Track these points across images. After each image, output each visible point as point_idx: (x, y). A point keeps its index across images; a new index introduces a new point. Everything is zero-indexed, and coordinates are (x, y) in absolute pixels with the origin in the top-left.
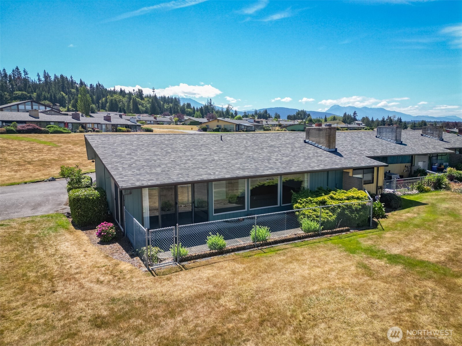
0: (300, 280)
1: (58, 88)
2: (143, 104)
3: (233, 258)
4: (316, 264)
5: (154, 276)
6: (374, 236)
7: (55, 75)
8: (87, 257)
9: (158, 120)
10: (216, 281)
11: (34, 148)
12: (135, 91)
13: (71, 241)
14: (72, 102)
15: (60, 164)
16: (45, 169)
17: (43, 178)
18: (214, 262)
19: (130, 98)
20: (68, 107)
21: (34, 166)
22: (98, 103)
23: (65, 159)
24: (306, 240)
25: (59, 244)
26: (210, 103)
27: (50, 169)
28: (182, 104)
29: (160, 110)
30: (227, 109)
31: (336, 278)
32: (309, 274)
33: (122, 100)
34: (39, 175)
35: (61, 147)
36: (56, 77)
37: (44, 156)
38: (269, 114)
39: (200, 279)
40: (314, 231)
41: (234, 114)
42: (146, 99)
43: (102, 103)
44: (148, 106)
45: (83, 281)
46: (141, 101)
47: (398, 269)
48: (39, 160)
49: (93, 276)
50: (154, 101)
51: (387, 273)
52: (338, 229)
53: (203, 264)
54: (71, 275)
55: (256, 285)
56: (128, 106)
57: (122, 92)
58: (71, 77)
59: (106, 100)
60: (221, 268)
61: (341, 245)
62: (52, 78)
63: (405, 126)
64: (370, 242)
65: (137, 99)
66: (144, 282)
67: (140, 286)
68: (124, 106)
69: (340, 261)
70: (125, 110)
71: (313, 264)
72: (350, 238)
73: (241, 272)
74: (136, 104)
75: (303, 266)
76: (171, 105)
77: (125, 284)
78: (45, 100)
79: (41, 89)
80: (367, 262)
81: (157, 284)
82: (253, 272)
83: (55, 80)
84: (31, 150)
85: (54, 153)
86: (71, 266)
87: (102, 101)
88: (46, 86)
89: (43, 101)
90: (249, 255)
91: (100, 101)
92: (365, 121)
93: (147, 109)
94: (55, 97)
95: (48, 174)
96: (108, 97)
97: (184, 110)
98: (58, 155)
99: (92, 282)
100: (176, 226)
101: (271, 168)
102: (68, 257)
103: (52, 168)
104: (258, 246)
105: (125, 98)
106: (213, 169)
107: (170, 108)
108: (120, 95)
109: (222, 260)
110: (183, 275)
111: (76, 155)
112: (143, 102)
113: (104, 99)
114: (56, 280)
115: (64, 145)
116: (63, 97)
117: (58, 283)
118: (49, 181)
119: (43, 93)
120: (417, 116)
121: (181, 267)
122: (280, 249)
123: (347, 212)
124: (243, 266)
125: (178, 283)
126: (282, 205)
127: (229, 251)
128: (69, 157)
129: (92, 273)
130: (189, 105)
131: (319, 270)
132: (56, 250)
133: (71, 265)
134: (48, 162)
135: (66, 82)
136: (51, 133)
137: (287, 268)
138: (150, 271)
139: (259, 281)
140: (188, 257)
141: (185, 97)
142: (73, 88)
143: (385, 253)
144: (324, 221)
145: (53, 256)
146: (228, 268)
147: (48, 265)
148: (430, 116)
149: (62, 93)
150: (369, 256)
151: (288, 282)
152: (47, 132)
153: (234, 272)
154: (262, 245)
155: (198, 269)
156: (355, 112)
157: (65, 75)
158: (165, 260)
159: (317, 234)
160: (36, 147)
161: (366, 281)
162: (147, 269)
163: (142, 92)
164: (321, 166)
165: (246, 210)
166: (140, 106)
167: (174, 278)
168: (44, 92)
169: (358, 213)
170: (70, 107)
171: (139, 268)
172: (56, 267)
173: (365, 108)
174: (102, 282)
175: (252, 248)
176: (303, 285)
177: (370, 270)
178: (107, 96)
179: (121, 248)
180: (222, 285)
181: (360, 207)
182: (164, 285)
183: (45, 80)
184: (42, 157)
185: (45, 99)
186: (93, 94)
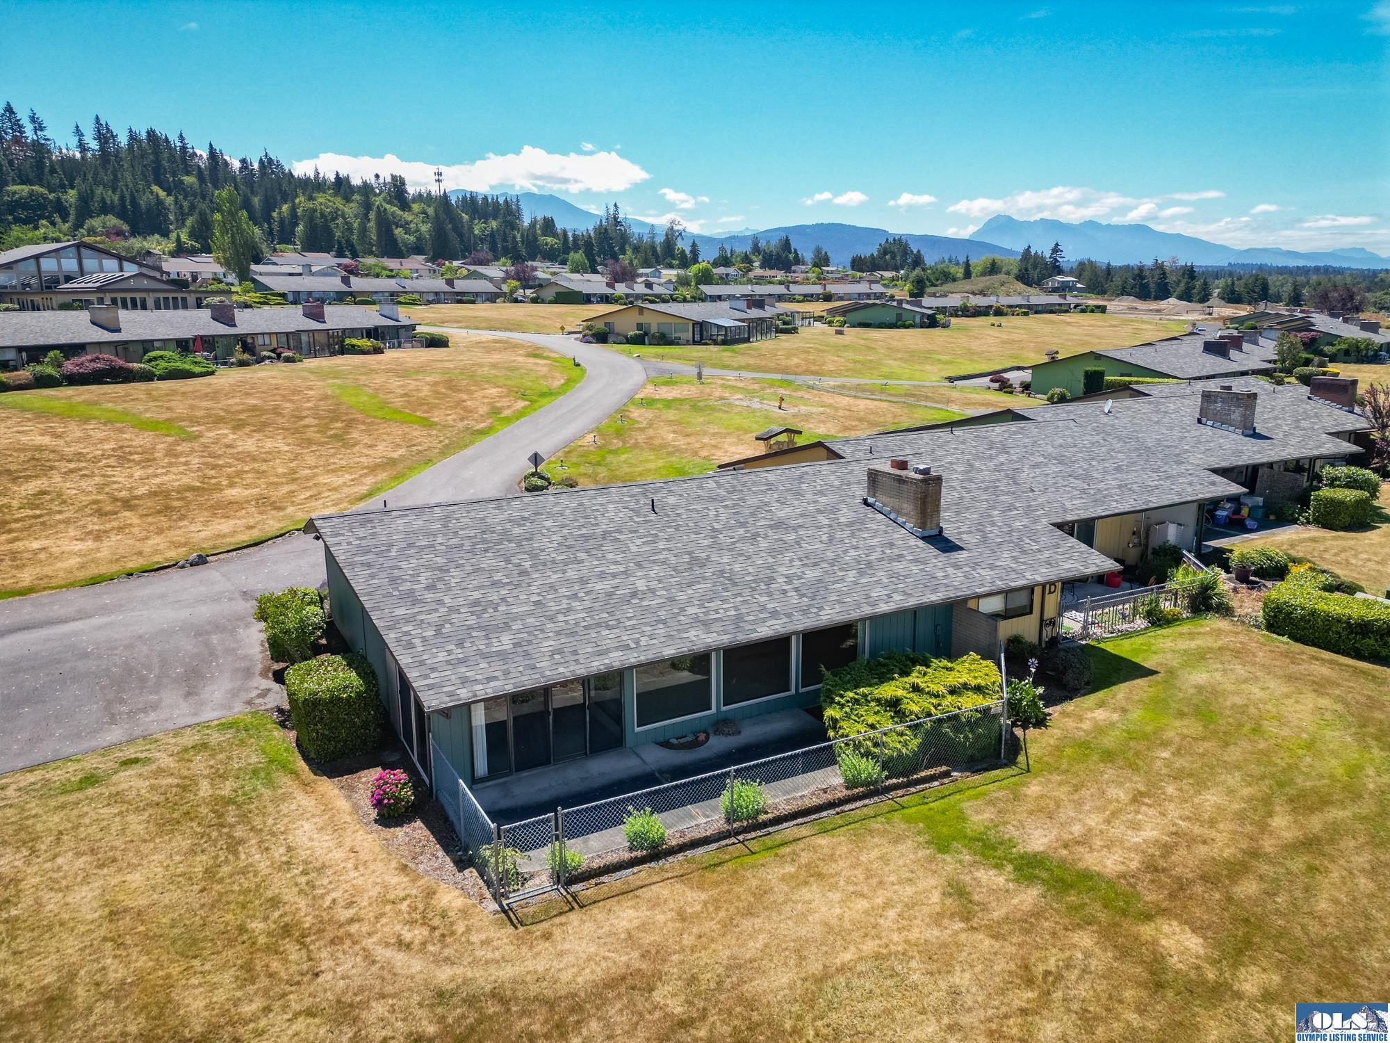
0: (818, 936)
1: (143, 173)
2: (407, 223)
3: (682, 872)
4: (858, 888)
5: (516, 928)
6: (1000, 794)
7: (131, 131)
8: (361, 868)
9: (457, 289)
10: (647, 939)
11: (128, 450)
12: (381, 180)
13: (313, 816)
14: (189, 222)
15: (209, 504)
16: (173, 524)
17: (173, 554)
18: (639, 883)
19: (367, 206)
20: (178, 239)
21: (142, 516)
22: (268, 219)
23: (219, 484)
24: (847, 807)
25: (291, 826)
26: (615, 218)
27: (185, 523)
28: (526, 221)
29: (462, 241)
30: (667, 235)
31: (895, 927)
32: (841, 918)
33: (343, 212)
34: (161, 547)
35: (202, 440)
36: (133, 137)
37: (163, 474)
38: (796, 251)
39: (611, 934)
40: (866, 783)
41: (688, 252)
42: (416, 207)
43: (282, 221)
44: (424, 228)
45: (369, 942)
46: (400, 213)
47: (1028, 897)
48: (152, 494)
49: (386, 929)
50: (443, 216)
51: (1004, 911)
52: (923, 774)
53: (615, 890)
54: (340, 926)
55: (728, 952)
56: (364, 230)
57: (341, 184)
58: (181, 135)
59: (293, 209)
60: (655, 904)
61: (921, 825)
62: (123, 140)
63: (1204, 290)
64: (988, 815)
65: (388, 206)
66: (495, 943)
67: (490, 956)
68: (350, 229)
69: (911, 876)
70: (353, 246)
71: (851, 888)
72: (946, 800)
73: (697, 915)
74: (386, 225)
75: (830, 895)
76: (494, 224)
77: (456, 951)
78: (106, 215)
79: (89, 177)
80: (967, 878)
81: (524, 950)
82: (722, 914)
83: (130, 146)
84: (123, 457)
85: (186, 464)
86: (334, 901)
87: (280, 213)
88: (104, 167)
89: (98, 215)
90: (716, 860)
91: (275, 214)
92: (1087, 274)
93: (419, 239)
94: (134, 202)
95: (183, 540)
96: (297, 201)
97: (536, 239)
98: (199, 469)
99: (387, 945)
100: (556, 812)
101: (775, 614)
102: (321, 869)
103: (192, 522)
104: (737, 833)
105: (352, 205)
106: (634, 627)
107: (492, 234)
108: (336, 195)
109: (656, 878)
110: (576, 923)
111: (247, 468)
112: (407, 216)
113: (285, 207)
114: (313, 942)
115: (209, 430)
116: (160, 202)
117: (319, 949)
118: (191, 565)
119: (99, 190)
120: (1247, 251)
121: (570, 899)
122: (786, 840)
123: (946, 729)
124: (704, 896)
125: (567, 946)
126: (802, 690)
127: (672, 851)
128: (229, 477)
129: (384, 920)
130: (548, 225)
131: (862, 904)
132: (289, 849)
133: (334, 895)
134: (178, 499)
135: (166, 155)
136: (161, 378)
137: (796, 902)
138: (505, 912)
139: (734, 941)
140: (583, 873)
141: (535, 191)
142: (188, 173)
143: (1014, 850)
144: (891, 758)
145: (289, 869)
146: (671, 905)
147: (286, 898)
148: (1285, 248)
149: (155, 188)
150: (977, 858)
151: (794, 941)
152: (147, 377)
153: (682, 916)
154: (746, 830)
155: (608, 907)
156: (1057, 245)
157: (161, 130)
158: (532, 876)
159: (873, 790)
160: (134, 443)
161: (956, 933)
162: (497, 907)
163: (403, 183)
164: (897, 597)
165: (714, 710)
166: (398, 232)
167: (557, 932)
168: (101, 187)
169: (971, 731)
170: (184, 238)
171: (481, 903)
172: (302, 903)
173: (1091, 225)
174: (408, 946)
175: (725, 838)
176: (824, 948)
177: (971, 902)
178: (297, 196)
179: (432, 838)
180: (658, 952)
181: (979, 715)
182: (539, 954)
183: (102, 149)
184: (158, 480)
185: (105, 209)
186: (252, 192)
